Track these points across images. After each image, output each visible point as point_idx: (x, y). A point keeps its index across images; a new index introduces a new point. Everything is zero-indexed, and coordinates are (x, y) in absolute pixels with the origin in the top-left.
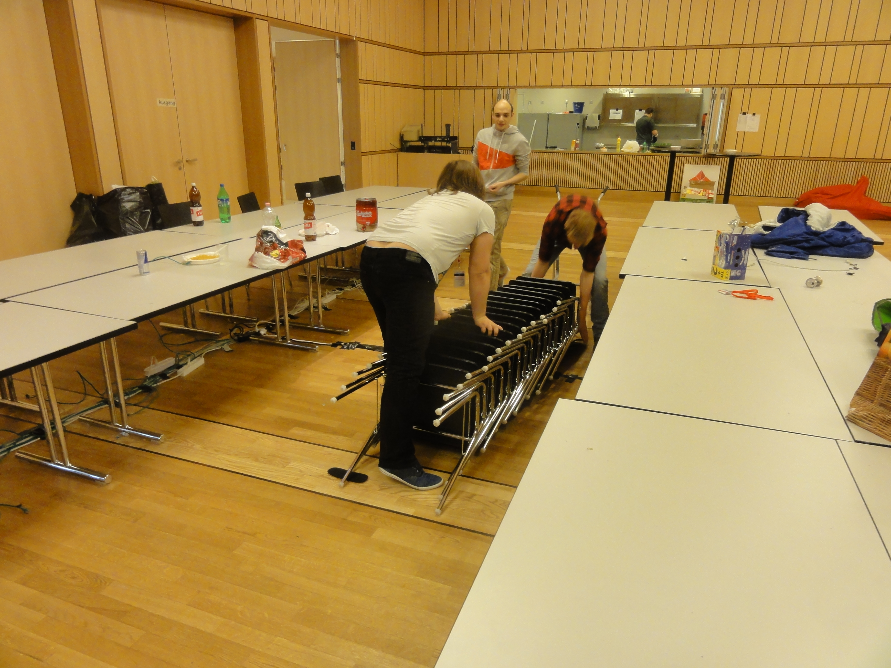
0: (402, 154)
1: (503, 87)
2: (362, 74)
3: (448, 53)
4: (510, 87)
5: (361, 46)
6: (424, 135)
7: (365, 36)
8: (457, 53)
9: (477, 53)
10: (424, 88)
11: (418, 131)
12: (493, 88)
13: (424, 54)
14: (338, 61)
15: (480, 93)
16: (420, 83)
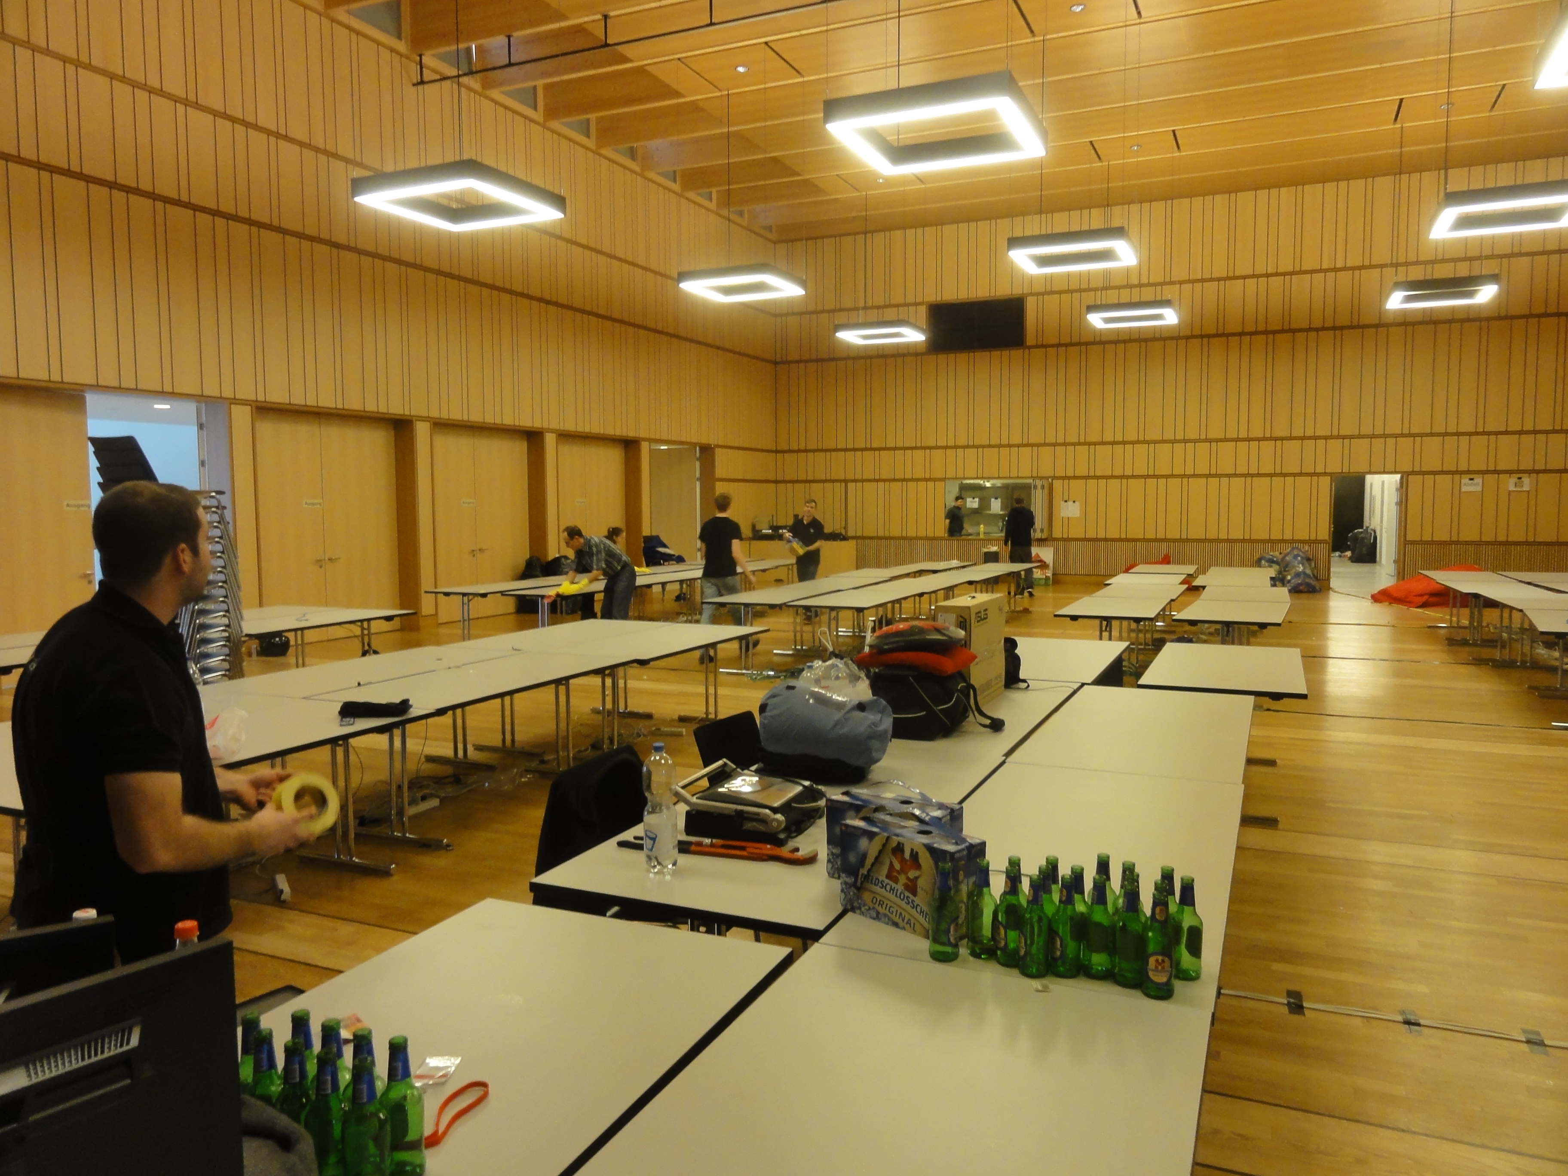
0: (754, 543)
2: (719, 474)
3: (798, 451)
5: (718, 451)
6: (775, 525)
7: (721, 443)
8: (806, 451)
9: (826, 451)
10: (776, 482)
11: (769, 521)
13: (777, 452)
14: (698, 464)
16: (772, 477)
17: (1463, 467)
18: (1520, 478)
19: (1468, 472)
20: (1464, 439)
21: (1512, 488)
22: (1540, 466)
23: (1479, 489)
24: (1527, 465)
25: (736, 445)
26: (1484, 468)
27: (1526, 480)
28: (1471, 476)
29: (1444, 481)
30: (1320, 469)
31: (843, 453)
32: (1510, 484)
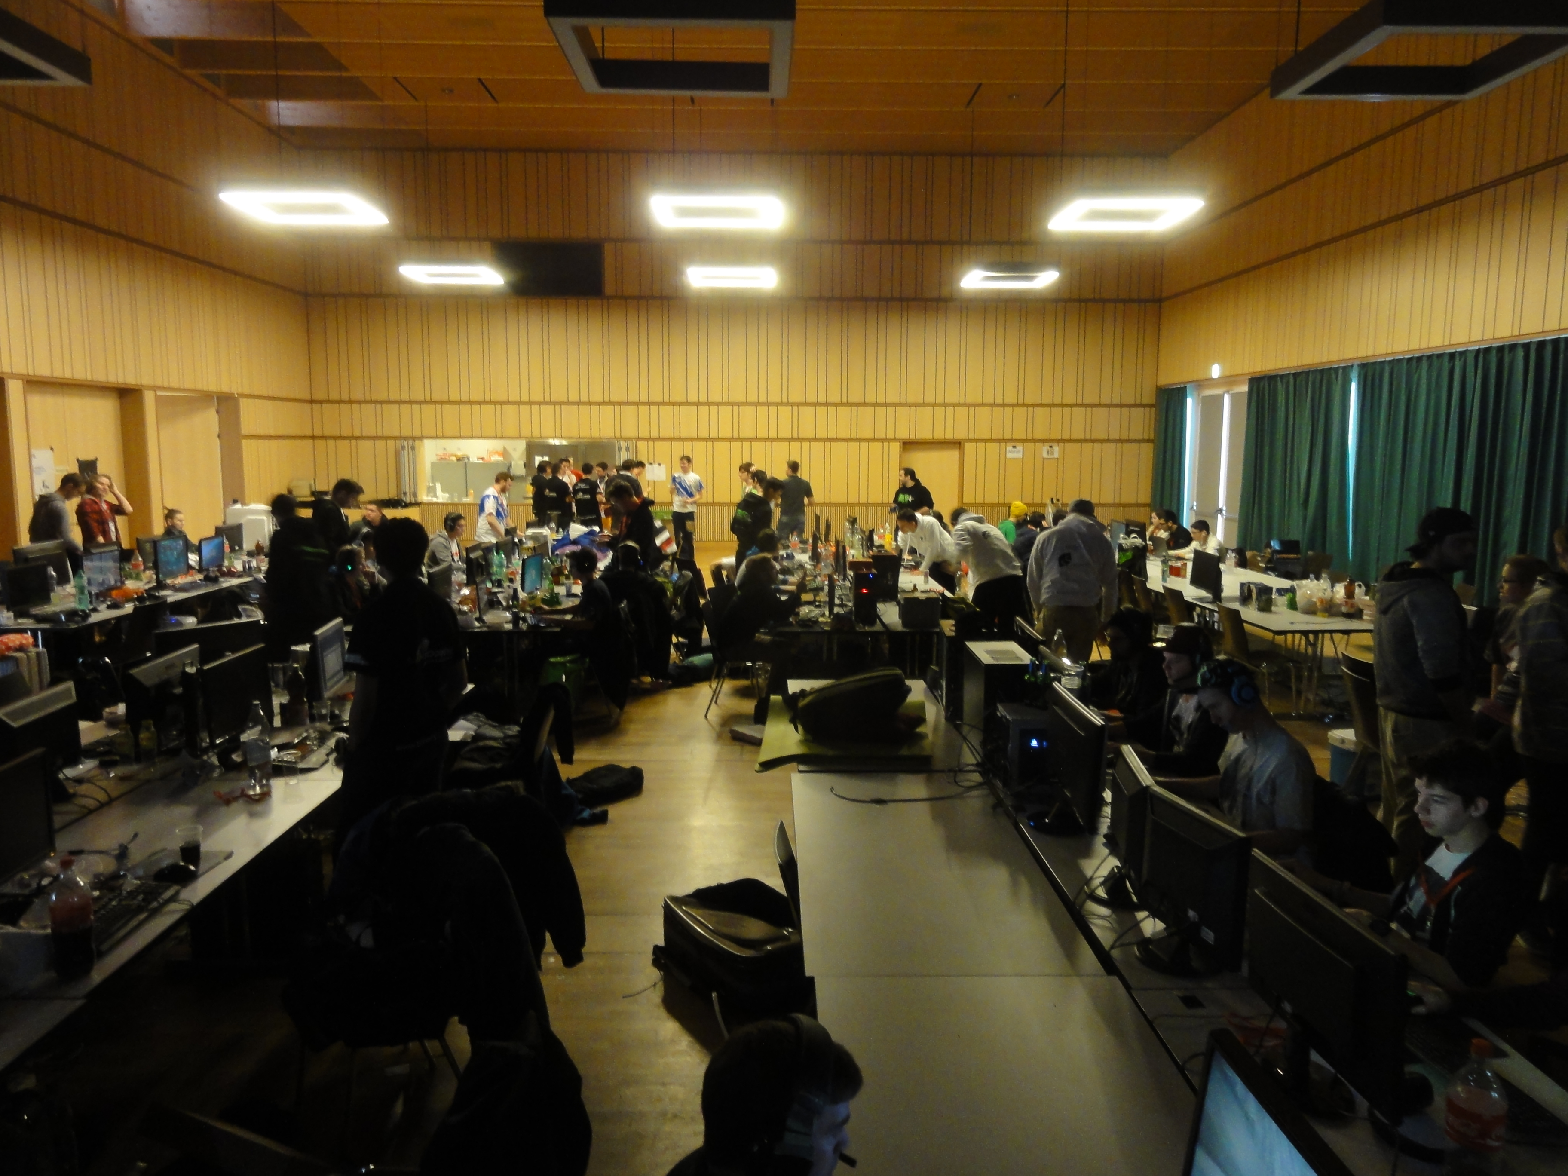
1: (406, 438)
2: (245, 430)
3: (340, 402)
4: (414, 438)
5: (244, 403)
6: (317, 490)
7: (246, 391)
8: (350, 402)
9: (375, 402)
10: (313, 437)
11: (310, 486)
12: (395, 438)
13: (312, 402)
15: (380, 444)
16: (309, 432)
17: (1008, 436)
18: (1051, 447)
19: (1012, 440)
20: (1008, 410)
21: (1045, 455)
22: (1066, 436)
23: (1020, 455)
24: (1056, 435)
25: (265, 394)
26: (1024, 437)
27: (1056, 448)
28: (1014, 444)
29: (993, 447)
30: (891, 435)
31: (397, 406)
32: (1044, 450)
